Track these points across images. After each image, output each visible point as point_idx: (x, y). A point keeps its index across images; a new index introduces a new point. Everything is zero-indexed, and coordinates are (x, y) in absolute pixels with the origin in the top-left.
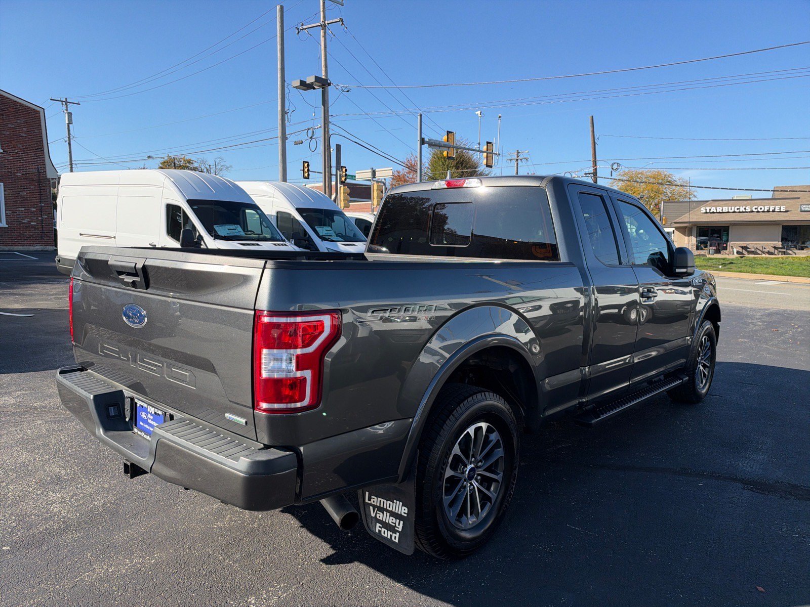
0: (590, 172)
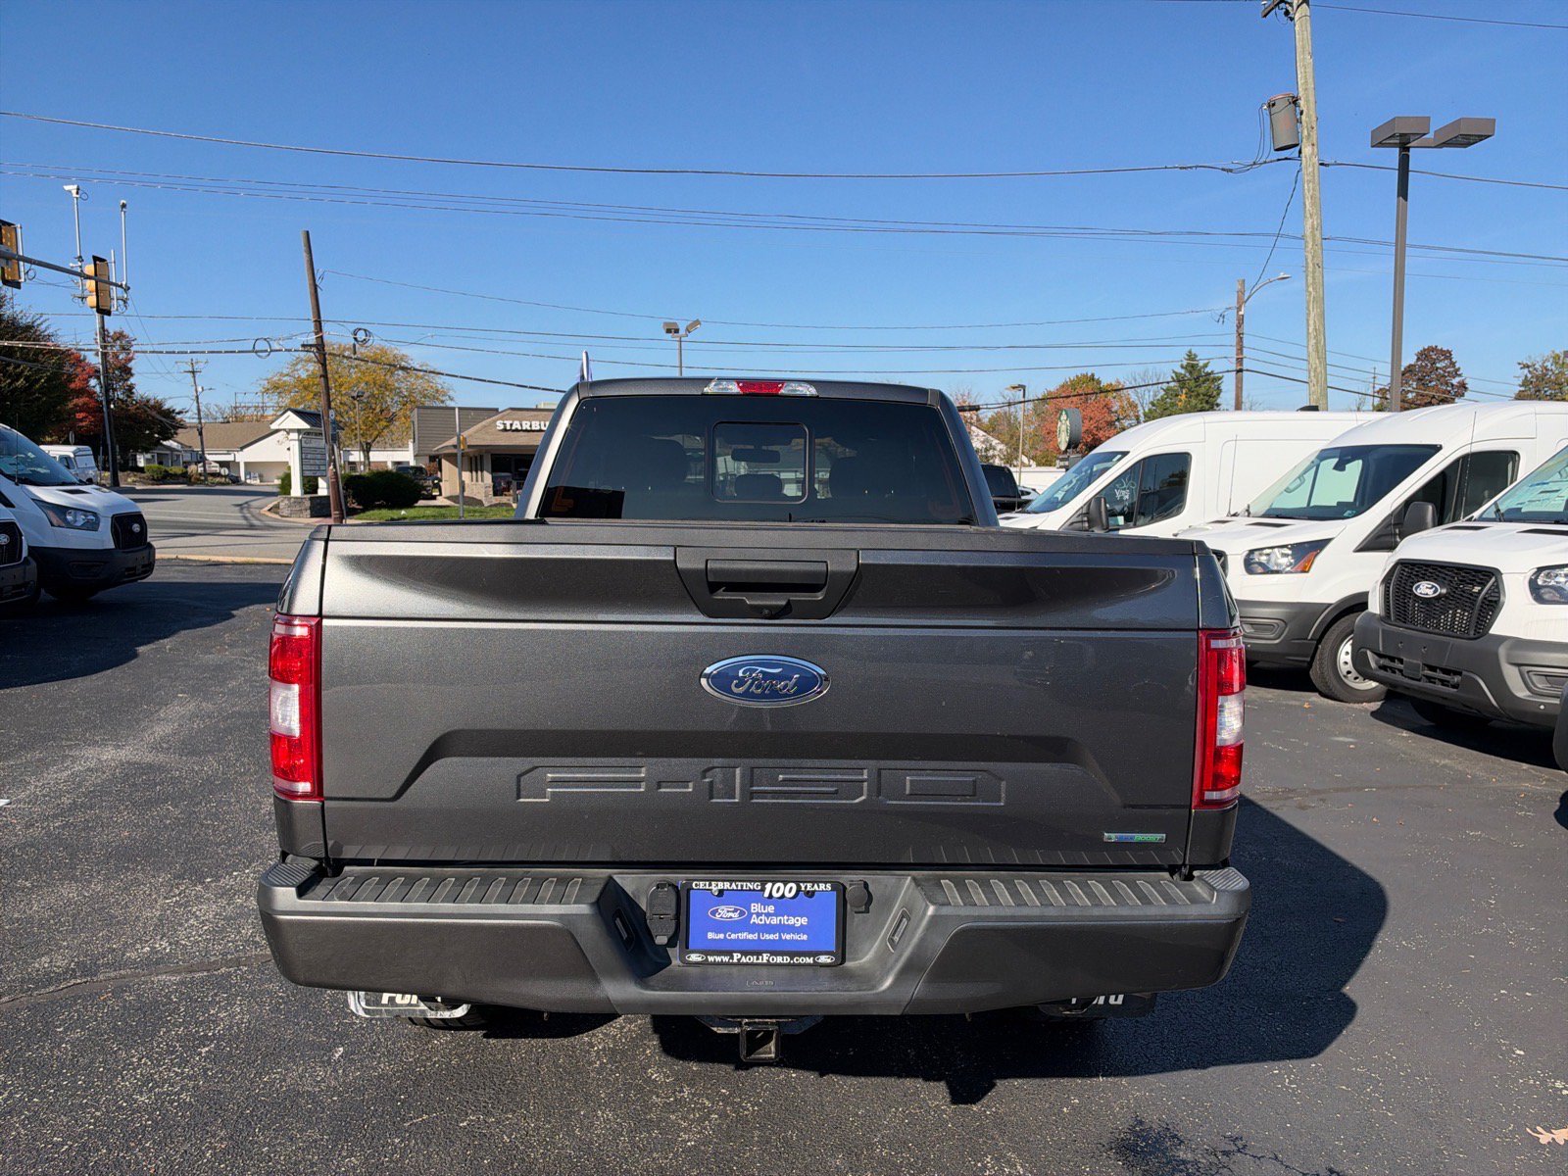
0: (310, 343)
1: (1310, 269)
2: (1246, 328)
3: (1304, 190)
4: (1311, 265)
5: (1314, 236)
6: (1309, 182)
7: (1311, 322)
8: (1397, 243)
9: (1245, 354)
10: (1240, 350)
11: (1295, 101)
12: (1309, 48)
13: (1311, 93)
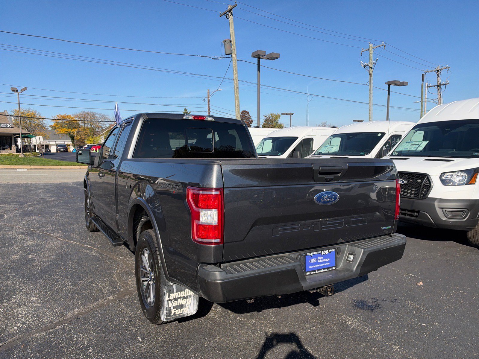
1: (236, 89)
2: (210, 103)
3: (233, 66)
4: (236, 87)
5: (236, 80)
6: (235, 64)
7: (236, 103)
8: (258, 84)
9: (210, 111)
10: (209, 109)
11: (230, 41)
12: (233, 28)
13: (234, 40)
